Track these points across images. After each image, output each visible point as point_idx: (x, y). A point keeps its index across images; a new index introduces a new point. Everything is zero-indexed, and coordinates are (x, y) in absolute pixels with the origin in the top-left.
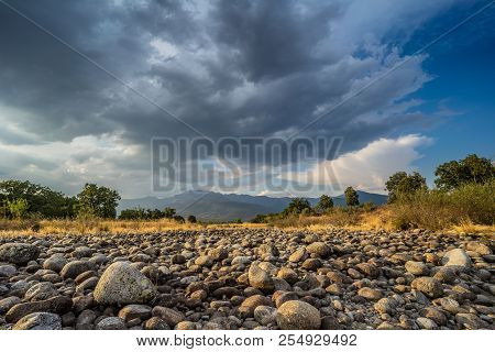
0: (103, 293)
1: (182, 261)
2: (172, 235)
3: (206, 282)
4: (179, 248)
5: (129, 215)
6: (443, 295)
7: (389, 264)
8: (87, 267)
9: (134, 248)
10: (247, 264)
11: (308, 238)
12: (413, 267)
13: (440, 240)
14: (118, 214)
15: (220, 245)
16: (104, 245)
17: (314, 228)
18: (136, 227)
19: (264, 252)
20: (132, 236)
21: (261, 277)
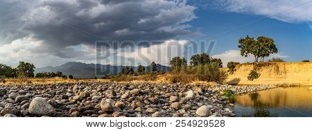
0: (32, 110)
1: (67, 98)
2: (61, 85)
3: (79, 108)
4: (65, 91)
5: (40, 76)
6: (181, 108)
7: (163, 98)
8: (24, 99)
9: (43, 91)
10: (100, 99)
11: (131, 87)
12: (173, 98)
13: (187, 87)
14: (35, 75)
15: (86, 90)
16: (30, 89)
17: (134, 82)
18: (44, 81)
19: (109, 94)
20: (42, 85)
21: (107, 106)
